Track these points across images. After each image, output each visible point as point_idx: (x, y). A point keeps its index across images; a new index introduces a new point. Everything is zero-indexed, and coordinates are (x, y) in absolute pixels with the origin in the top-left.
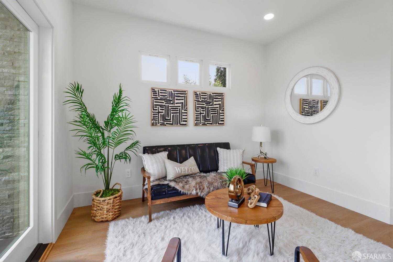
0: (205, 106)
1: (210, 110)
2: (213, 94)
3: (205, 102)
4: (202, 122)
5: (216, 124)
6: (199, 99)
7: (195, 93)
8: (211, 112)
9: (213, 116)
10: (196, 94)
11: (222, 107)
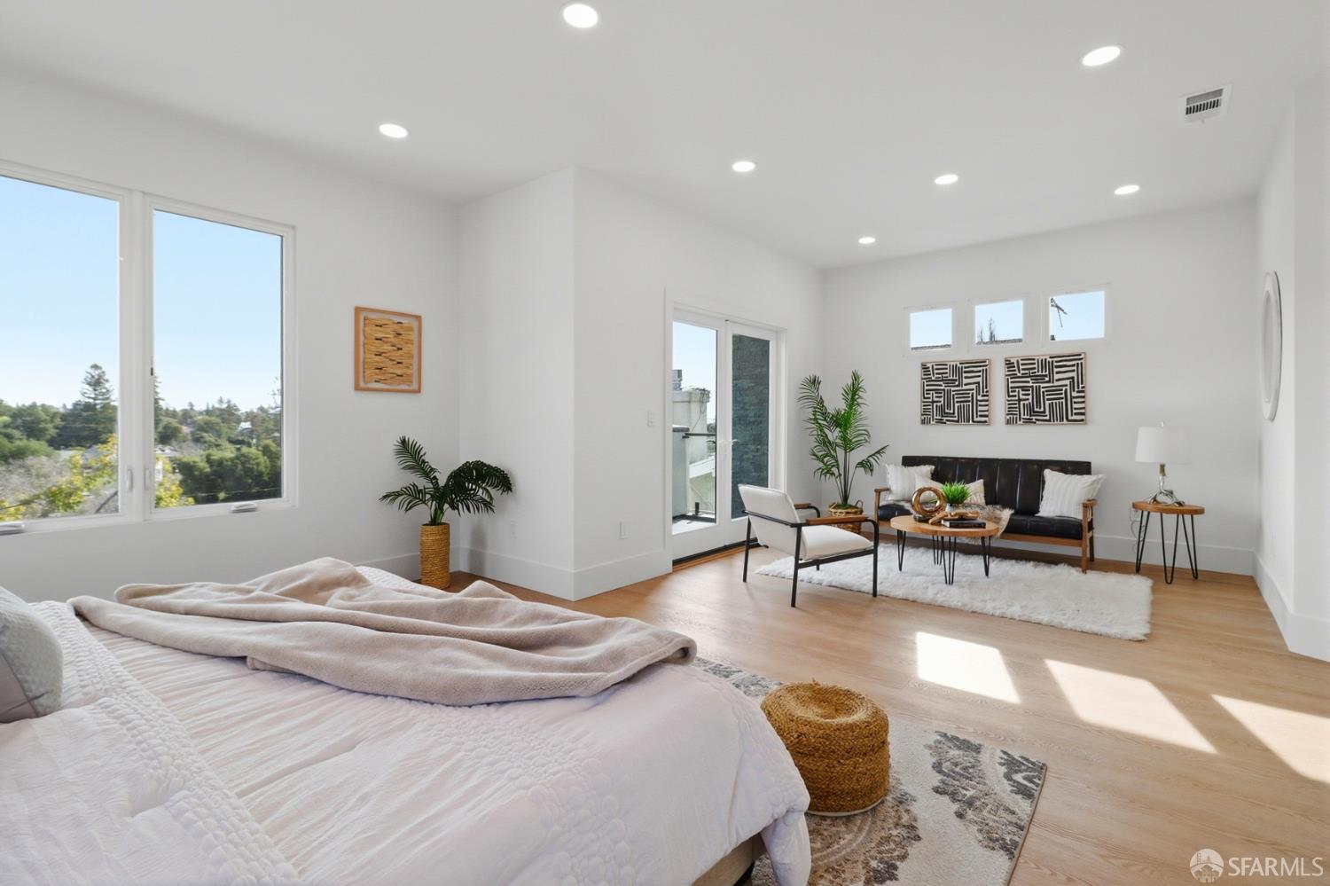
0: (1031, 384)
1: (1043, 392)
2: (1051, 357)
3: (1030, 376)
4: (1022, 416)
5: (1062, 419)
6: (1017, 372)
7: (1006, 361)
8: (1046, 397)
9: (1051, 406)
10: (1009, 364)
11: (1078, 384)
